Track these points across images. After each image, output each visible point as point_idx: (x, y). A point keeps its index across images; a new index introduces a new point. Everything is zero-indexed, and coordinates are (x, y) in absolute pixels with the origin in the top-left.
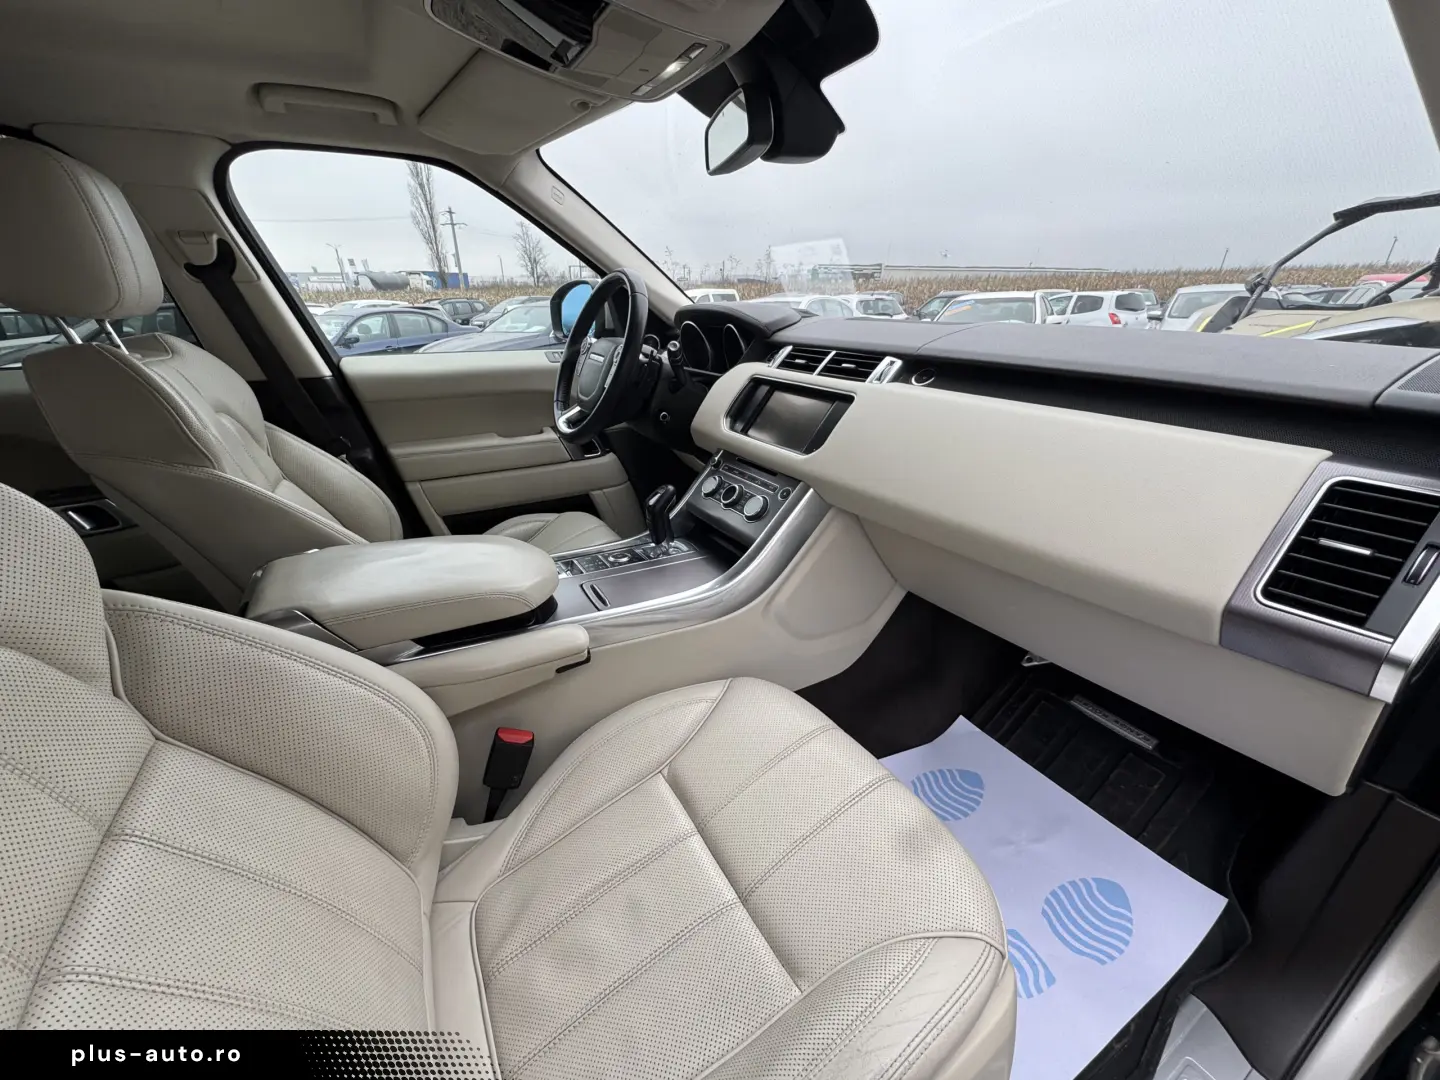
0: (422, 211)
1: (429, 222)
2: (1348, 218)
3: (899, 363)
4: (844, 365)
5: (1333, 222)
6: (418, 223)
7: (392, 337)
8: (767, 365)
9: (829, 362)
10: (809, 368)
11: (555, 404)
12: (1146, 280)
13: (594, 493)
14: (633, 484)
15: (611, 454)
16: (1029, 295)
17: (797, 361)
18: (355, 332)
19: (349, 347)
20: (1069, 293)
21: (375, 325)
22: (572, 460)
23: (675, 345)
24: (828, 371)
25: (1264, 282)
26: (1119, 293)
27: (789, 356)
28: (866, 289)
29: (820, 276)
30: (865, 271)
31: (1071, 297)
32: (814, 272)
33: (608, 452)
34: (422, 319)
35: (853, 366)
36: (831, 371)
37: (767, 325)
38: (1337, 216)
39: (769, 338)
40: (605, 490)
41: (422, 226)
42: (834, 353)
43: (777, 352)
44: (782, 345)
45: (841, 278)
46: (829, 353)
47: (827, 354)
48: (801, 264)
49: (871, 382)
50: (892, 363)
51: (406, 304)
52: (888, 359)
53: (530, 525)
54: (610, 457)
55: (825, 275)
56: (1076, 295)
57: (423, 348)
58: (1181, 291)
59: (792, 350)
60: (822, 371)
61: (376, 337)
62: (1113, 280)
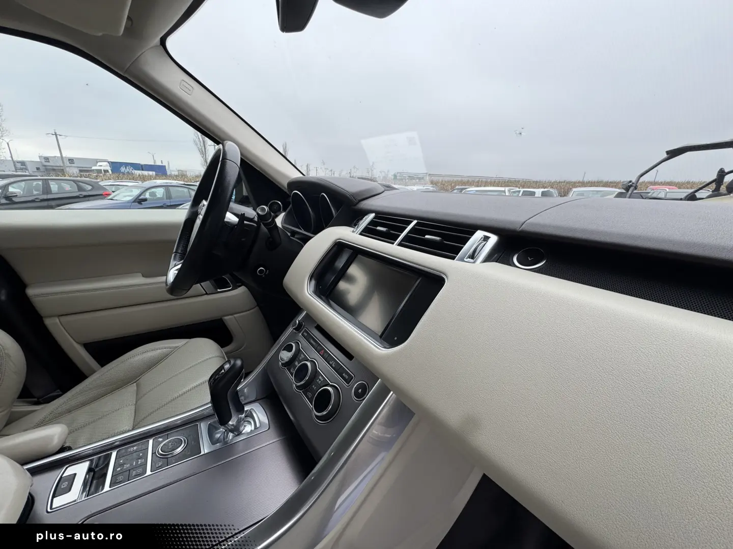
0: (199, 138)
1: (202, 145)
2: (673, 154)
3: (493, 239)
4: (427, 237)
5: (665, 156)
6: (197, 144)
7: (167, 199)
8: (352, 229)
9: (410, 232)
10: (389, 237)
11: (173, 255)
12: (552, 185)
13: (226, 318)
14: (260, 308)
15: (243, 286)
16: (502, 189)
17: (379, 228)
18: (147, 195)
19: (141, 204)
20: (518, 189)
21: (160, 192)
22: (207, 294)
23: (263, 210)
24: (409, 242)
25: (634, 185)
26: (543, 190)
27: (372, 223)
28: (420, 184)
29: (398, 178)
30: (419, 176)
31: (520, 191)
32: (395, 176)
33: (240, 286)
34: (186, 190)
35: (438, 238)
36: (411, 242)
37: (354, 195)
38: (668, 152)
39: (356, 205)
40: (235, 315)
41: (199, 145)
42: (415, 222)
43: (362, 219)
44: (366, 212)
45: (408, 179)
46: (412, 222)
47: (409, 223)
48: (388, 171)
49: (462, 260)
50: (486, 239)
51: (182, 183)
52: (479, 234)
53: (159, 351)
54: (242, 290)
55: (400, 177)
56: (522, 190)
57: (181, 206)
58: (574, 190)
59: (375, 218)
60: (403, 240)
61: (159, 199)
62: (538, 184)
